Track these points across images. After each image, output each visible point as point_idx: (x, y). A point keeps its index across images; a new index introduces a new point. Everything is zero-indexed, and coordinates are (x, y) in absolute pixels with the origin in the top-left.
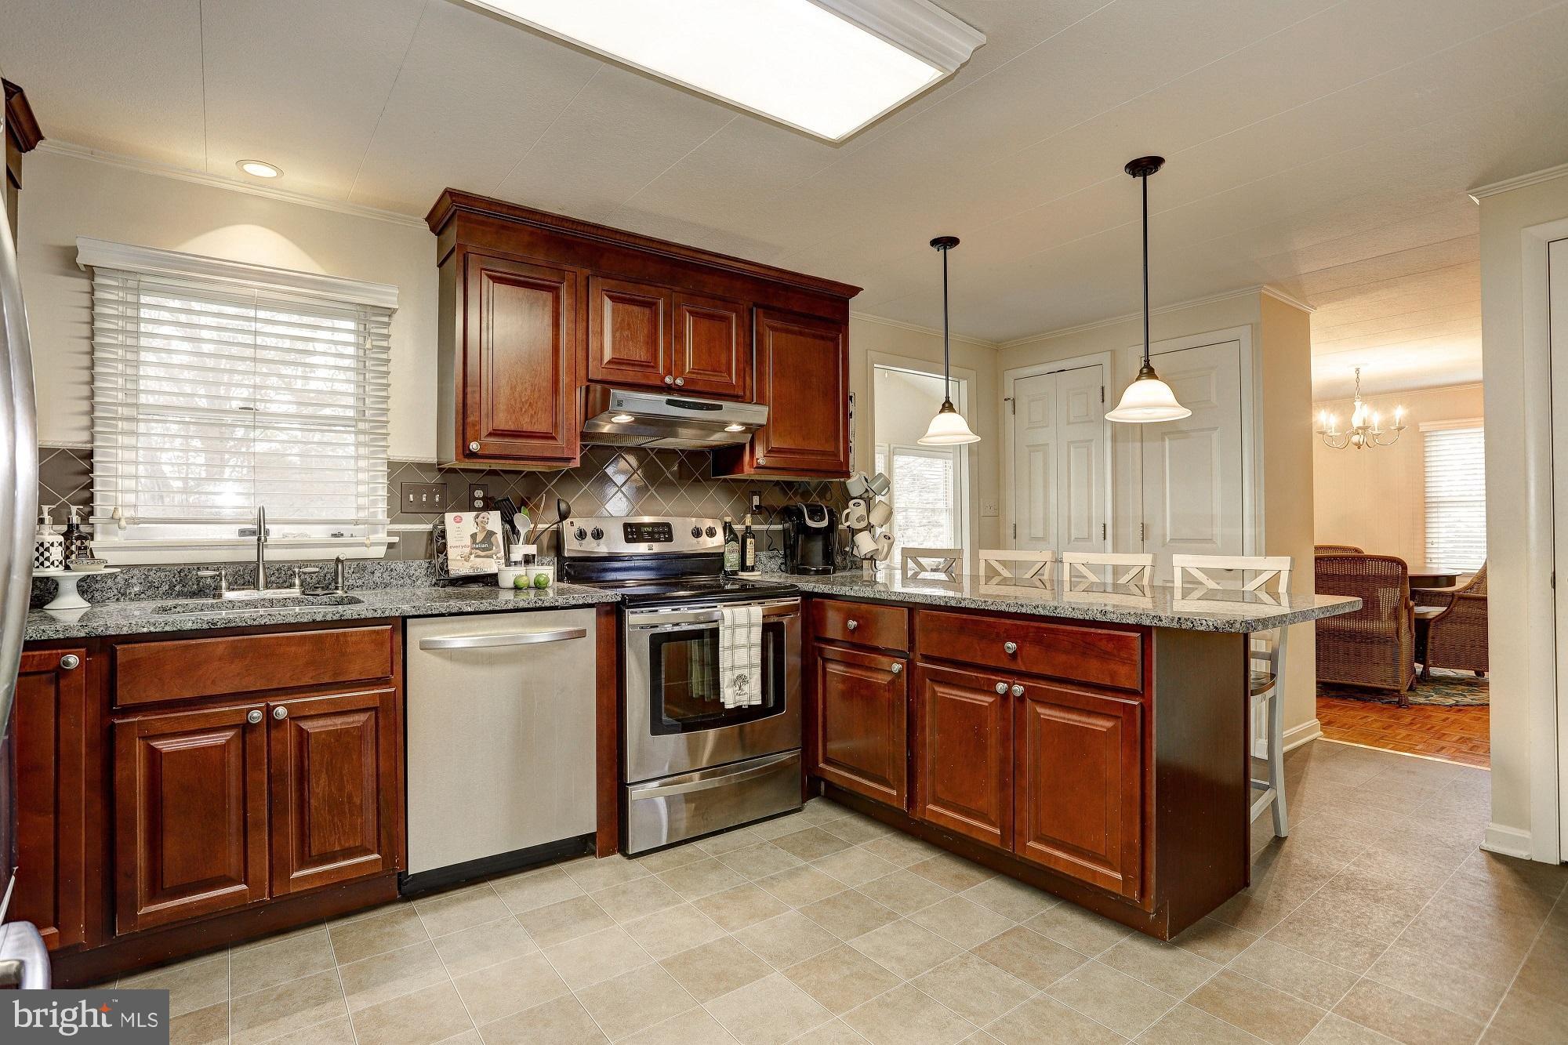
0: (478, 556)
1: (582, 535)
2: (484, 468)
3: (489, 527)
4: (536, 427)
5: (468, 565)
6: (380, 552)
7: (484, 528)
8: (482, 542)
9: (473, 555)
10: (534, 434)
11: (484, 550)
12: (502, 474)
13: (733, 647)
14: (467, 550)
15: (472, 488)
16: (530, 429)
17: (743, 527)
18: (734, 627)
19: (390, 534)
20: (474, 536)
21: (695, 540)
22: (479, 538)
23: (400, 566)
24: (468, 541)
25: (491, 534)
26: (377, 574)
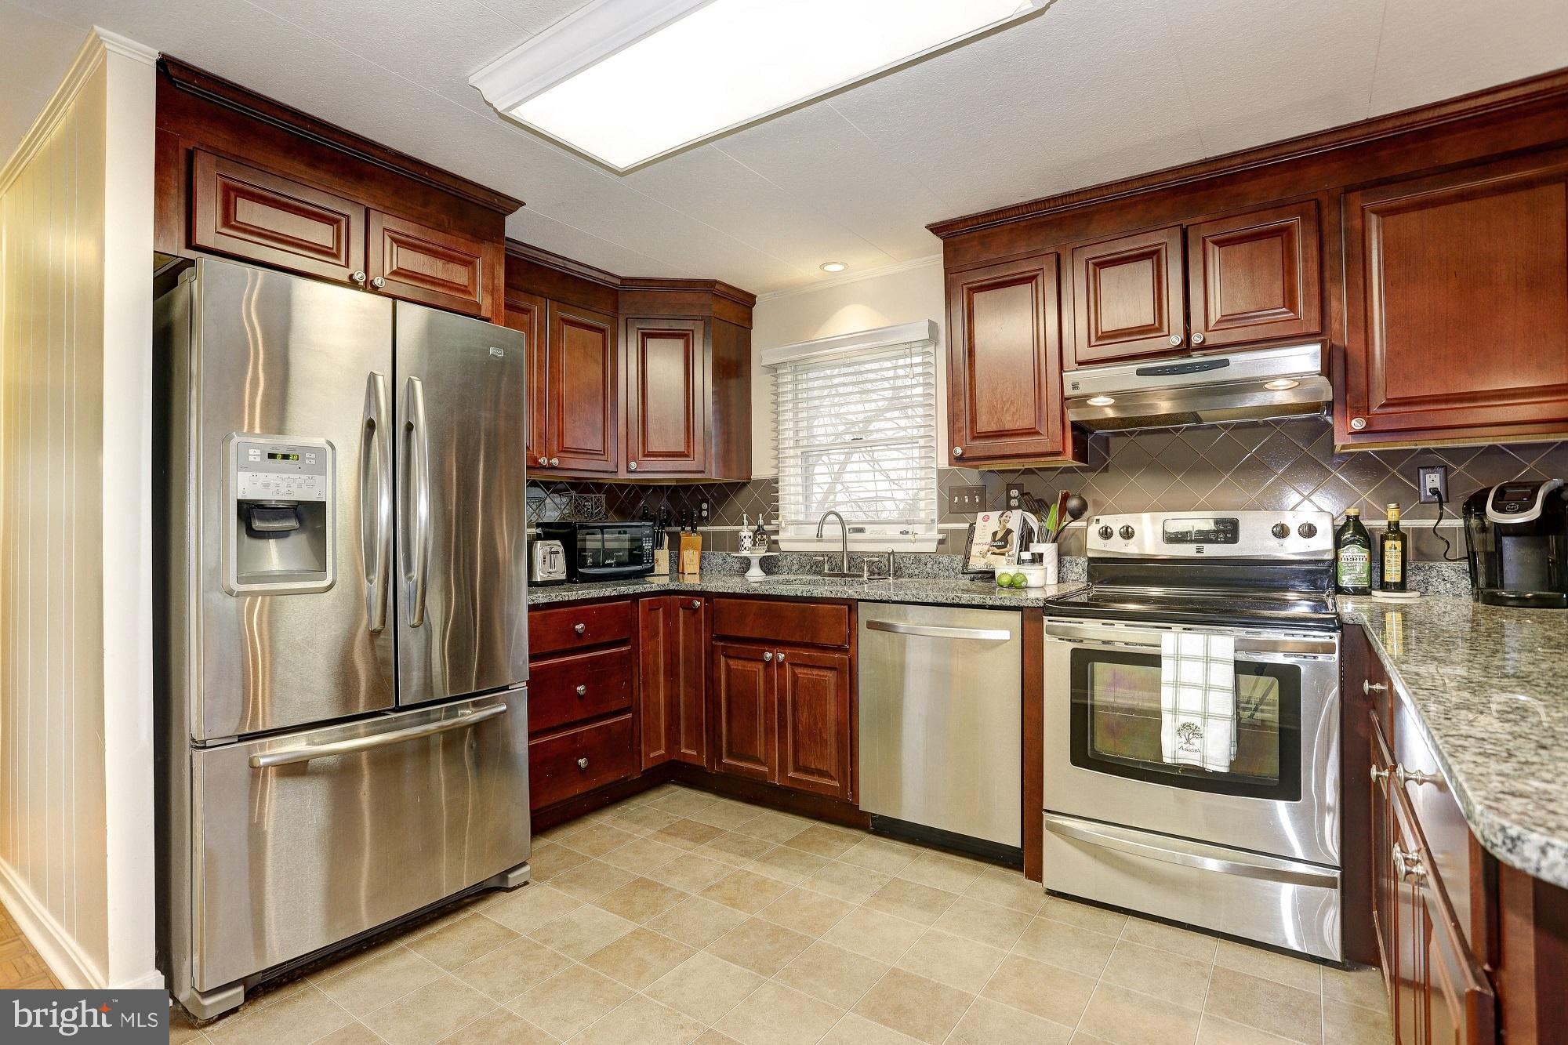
0: (994, 553)
1: (1106, 534)
2: (1020, 468)
3: (1009, 526)
4: (1018, 424)
5: (983, 561)
6: (932, 547)
7: (1004, 526)
8: (999, 540)
9: (990, 552)
10: (1017, 432)
11: (999, 547)
12: (1037, 472)
13: (1177, 684)
14: (986, 547)
15: (1009, 487)
16: (1012, 427)
17: (1385, 523)
18: (1178, 658)
19: (940, 531)
20: (995, 534)
21: (1275, 541)
22: (999, 536)
23: (946, 560)
24: (989, 539)
25: (1009, 532)
26: (929, 565)
